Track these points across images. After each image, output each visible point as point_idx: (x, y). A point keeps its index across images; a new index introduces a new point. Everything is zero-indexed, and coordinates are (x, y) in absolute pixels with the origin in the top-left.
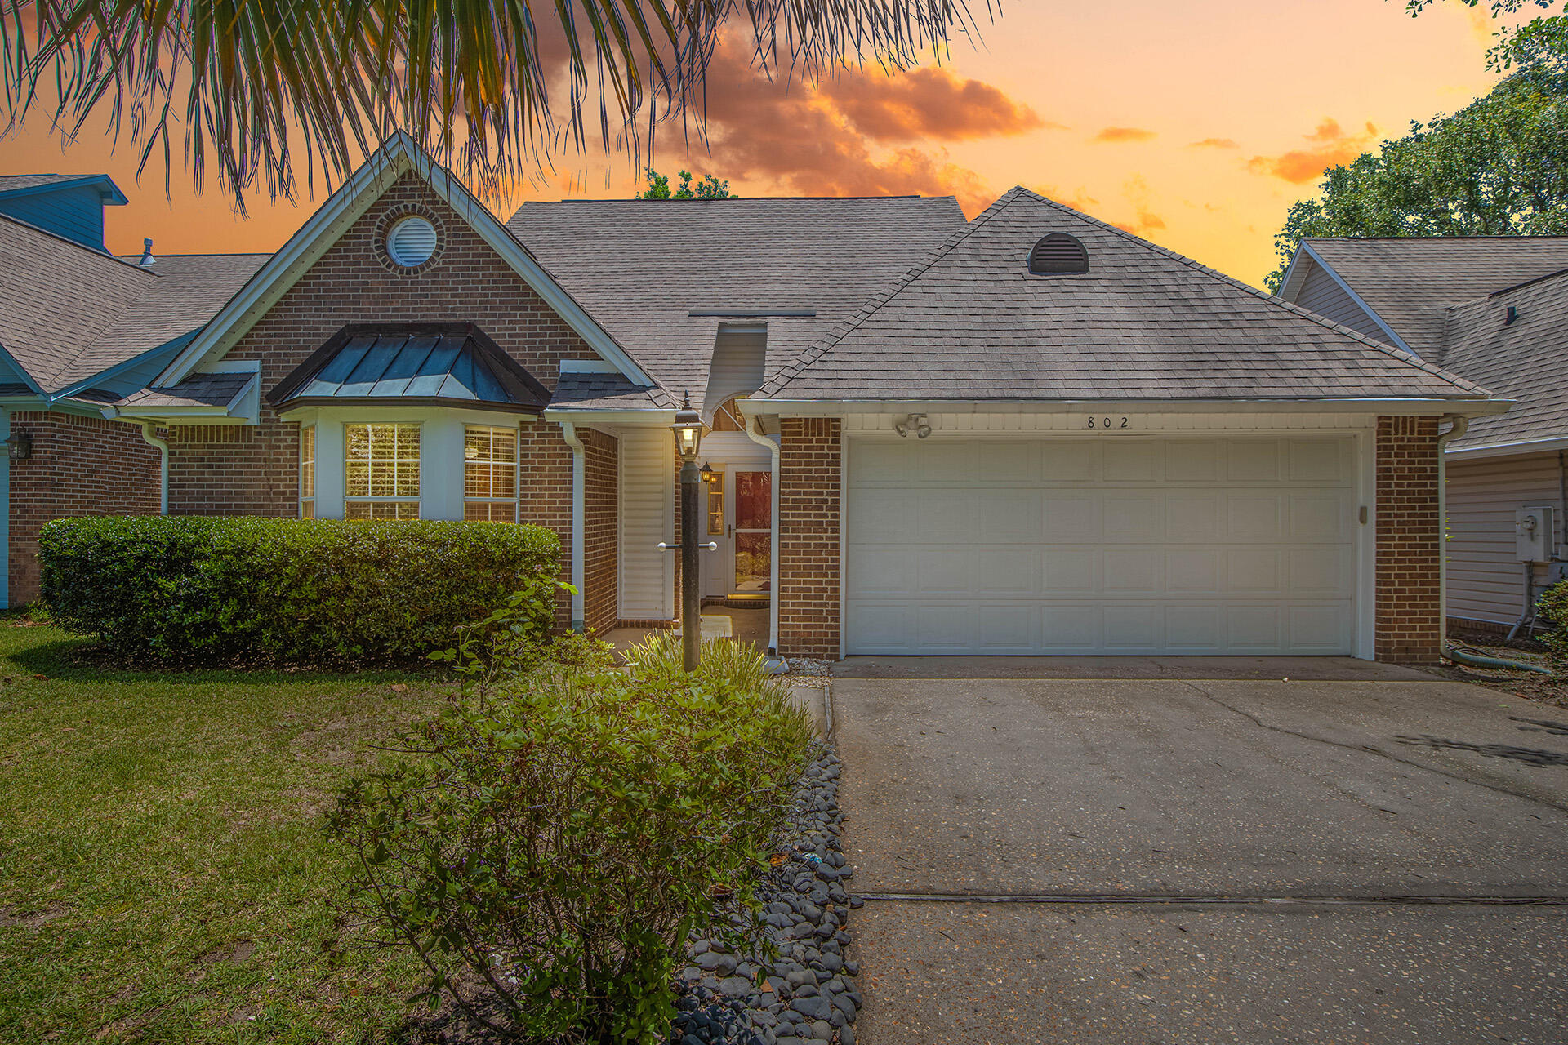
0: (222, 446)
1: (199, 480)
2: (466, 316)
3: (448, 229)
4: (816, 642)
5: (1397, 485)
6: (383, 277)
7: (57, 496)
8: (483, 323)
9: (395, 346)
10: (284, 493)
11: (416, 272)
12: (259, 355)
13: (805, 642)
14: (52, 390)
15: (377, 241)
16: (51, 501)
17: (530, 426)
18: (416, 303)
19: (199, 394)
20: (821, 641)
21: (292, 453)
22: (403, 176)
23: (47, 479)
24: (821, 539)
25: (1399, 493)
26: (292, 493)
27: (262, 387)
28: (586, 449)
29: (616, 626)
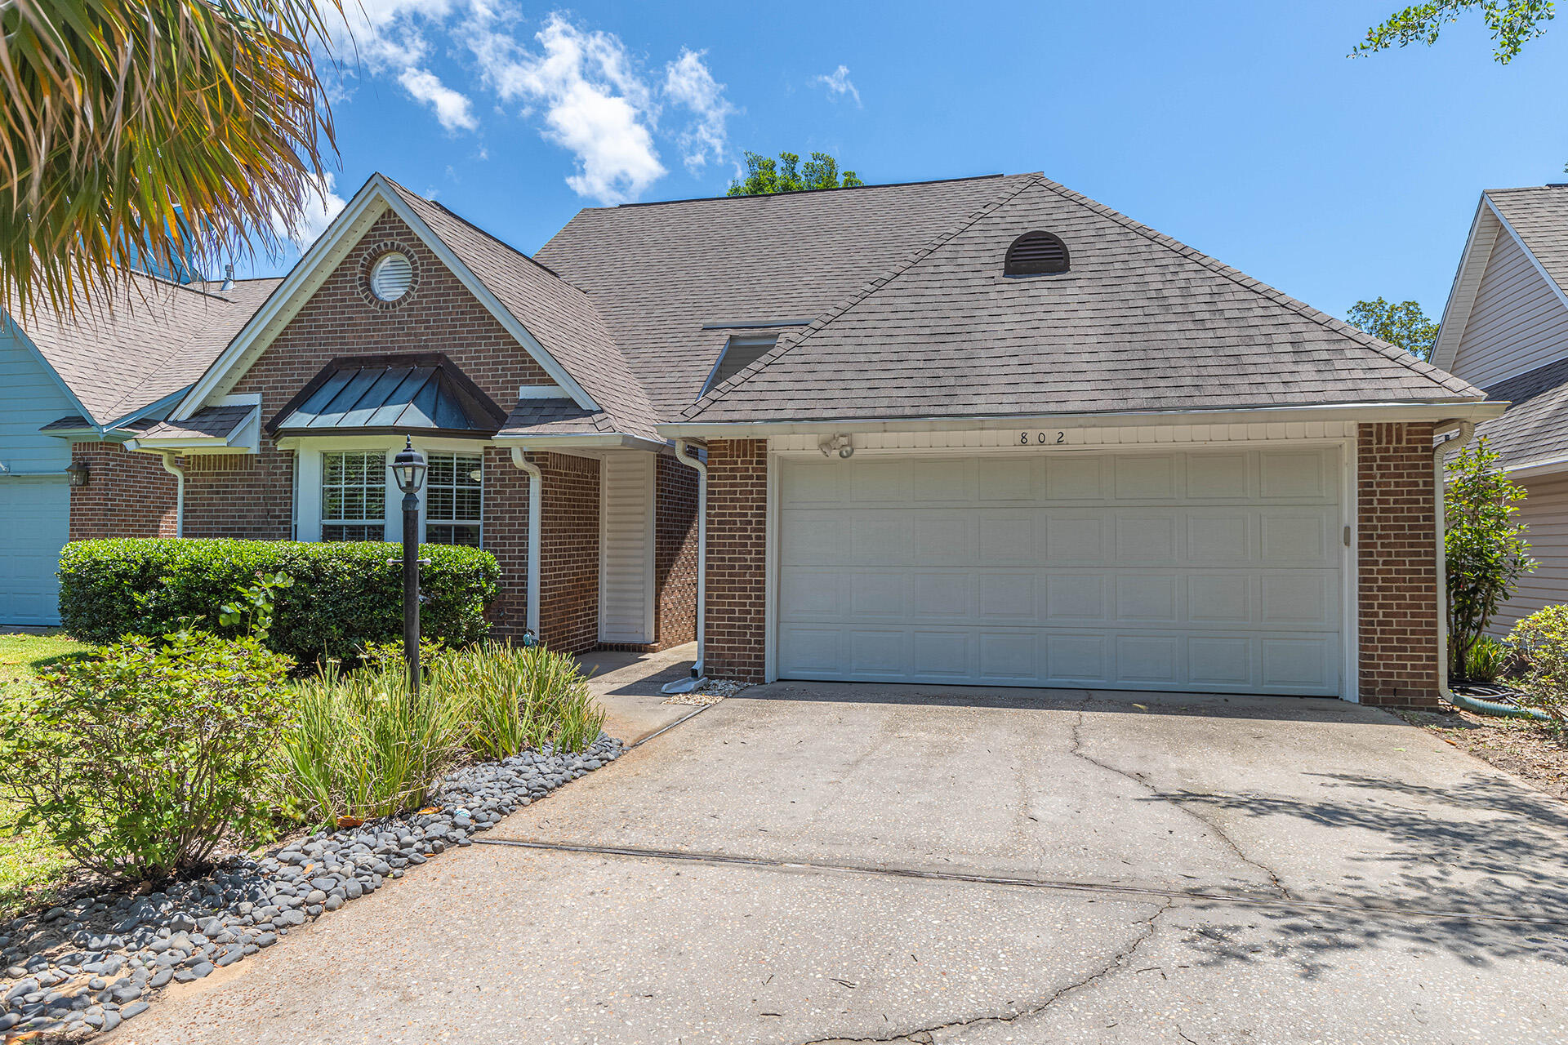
0: (228, 474)
1: (208, 505)
2: (437, 346)
3: (422, 265)
4: (740, 664)
5: (1380, 502)
6: (365, 312)
7: (110, 520)
8: (452, 352)
9: (373, 377)
10: (280, 517)
11: (394, 306)
12: (260, 389)
13: (729, 664)
14: (105, 422)
15: (360, 279)
16: (104, 525)
17: (493, 451)
18: (394, 336)
19: (206, 426)
20: (744, 664)
21: (286, 480)
22: (383, 216)
23: (101, 504)
24: (746, 560)
25: (1383, 511)
26: (286, 516)
27: (262, 418)
28: (542, 472)
29: (594, 649)
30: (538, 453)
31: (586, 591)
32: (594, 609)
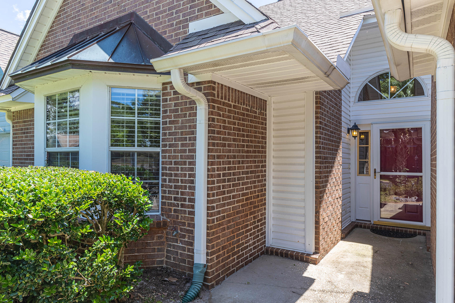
2: (131, 8)
28: (208, 100)
29: (262, 253)
30: (205, 82)
31: (255, 207)
32: (262, 221)
